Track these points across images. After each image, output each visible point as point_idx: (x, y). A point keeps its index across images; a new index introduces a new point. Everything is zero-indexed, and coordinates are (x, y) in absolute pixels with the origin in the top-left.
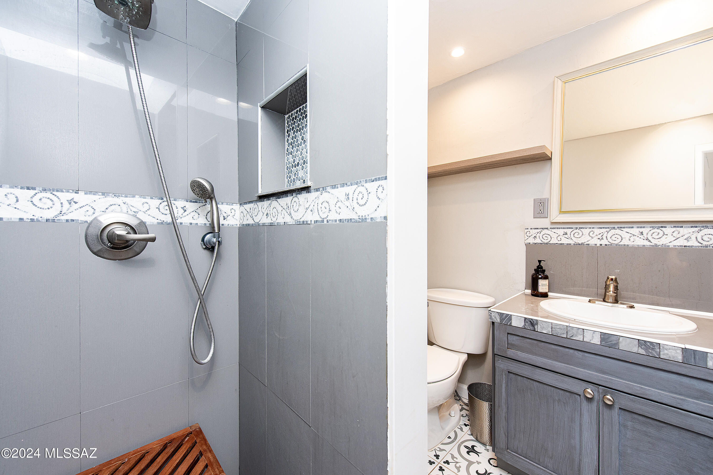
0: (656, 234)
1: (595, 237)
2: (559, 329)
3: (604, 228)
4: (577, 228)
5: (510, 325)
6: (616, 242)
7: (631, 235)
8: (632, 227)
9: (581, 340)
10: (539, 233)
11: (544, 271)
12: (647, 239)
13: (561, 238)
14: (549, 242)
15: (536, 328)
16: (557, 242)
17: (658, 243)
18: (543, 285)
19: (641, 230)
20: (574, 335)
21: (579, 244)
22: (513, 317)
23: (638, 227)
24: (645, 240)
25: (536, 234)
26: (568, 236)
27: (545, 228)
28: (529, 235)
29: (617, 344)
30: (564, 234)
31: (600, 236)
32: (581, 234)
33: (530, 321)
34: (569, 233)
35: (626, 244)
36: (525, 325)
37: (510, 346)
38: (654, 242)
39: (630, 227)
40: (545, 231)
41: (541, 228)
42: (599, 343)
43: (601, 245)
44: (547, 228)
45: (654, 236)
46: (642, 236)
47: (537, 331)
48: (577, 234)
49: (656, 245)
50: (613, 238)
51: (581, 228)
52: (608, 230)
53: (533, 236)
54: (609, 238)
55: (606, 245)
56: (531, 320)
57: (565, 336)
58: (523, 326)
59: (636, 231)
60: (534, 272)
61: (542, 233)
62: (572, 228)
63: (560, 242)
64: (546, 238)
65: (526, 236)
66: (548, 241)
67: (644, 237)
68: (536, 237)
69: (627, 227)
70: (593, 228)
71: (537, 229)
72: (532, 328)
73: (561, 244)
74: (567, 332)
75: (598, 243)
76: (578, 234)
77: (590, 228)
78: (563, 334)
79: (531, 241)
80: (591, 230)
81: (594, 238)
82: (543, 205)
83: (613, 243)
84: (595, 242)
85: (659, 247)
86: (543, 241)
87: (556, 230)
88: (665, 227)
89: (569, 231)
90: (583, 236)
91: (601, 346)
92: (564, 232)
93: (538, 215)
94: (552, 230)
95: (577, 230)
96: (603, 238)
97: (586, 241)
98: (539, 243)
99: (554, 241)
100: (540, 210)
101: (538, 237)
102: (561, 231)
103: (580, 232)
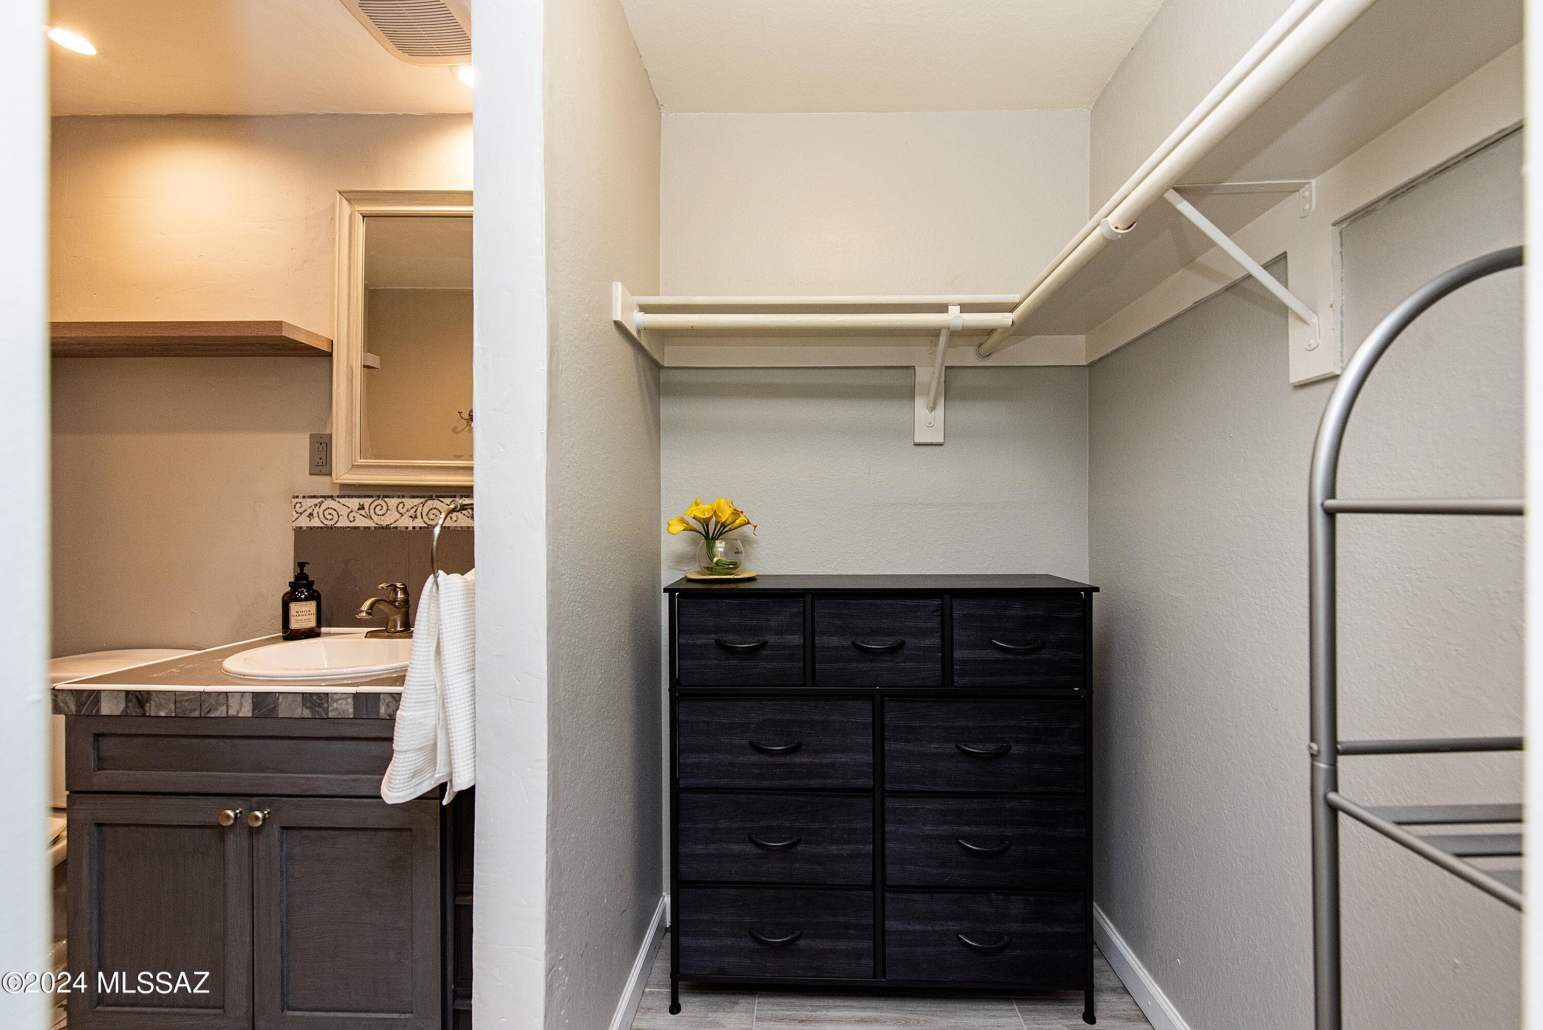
1: (405, 513)
2: (187, 701)
3: (417, 497)
4: (379, 497)
5: (98, 715)
9: (224, 715)
10: (318, 506)
13: (354, 517)
14: (335, 526)
15: (147, 709)
16: (348, 524)
18: (299, 613)
20: (213, 709)
21: (383, 528)
22: (103, 694)
25: (312, 508)
26: (365, 512)
27: (328, 497)
28: (300, 511)
29: (275, 709)
30: (359, 509)
31: (412, 512)
32: (385, 508)
33: (137, 697)
34: (366, 507)
35: (447, 525)
36: (127, 707)
37: (101, 763)
39: (451, 497)
40: (329, 503)
41: (321, 497)
42: (250, 715)
43: (414, 528)
44: (332, 497)
47: (150, 716)
48: (379, 507)
50: (430, 515)
51: (386, 497)
52: (423, 500)
53: (307, 513)
54: (424, 514)
55: (421, 528)
56: (138, 694)
57: (196, 714)
58: (123, 710)
60: (288, 589)
61: (323, 507)
62: (372, 497)
63: (352, 525)
64: (330, 517)
65: (294, 513)
66: (332, 523)
68: (313, 515)
70: (403, 497)
71: (315, 497)
72: (139, 711)
73: (355, 528)
74: (201, 704)
75: (410, 524)
76: (381, 508)
77: (399, 497)
78: (195, 710)
79: (304, 522)
80: (400, 500)
81: (405, 516)
82: (325, 448)
83: (430, 525)
84: (406, 522)
86: (326, 522)
87: (347, 499)
89: (367, 502)
90: (388, 511)
91: (254, 720)
92: (360, 504)
93: (317, 470)
94: (340, 500)
95: (380, 502)
96: (418, 516)
97: (392, 521)
98: (318, 527)
99: (343, 523)
100: (320, 459)
101: (315, 515)
102: (354, 503)
103: (384, 504)
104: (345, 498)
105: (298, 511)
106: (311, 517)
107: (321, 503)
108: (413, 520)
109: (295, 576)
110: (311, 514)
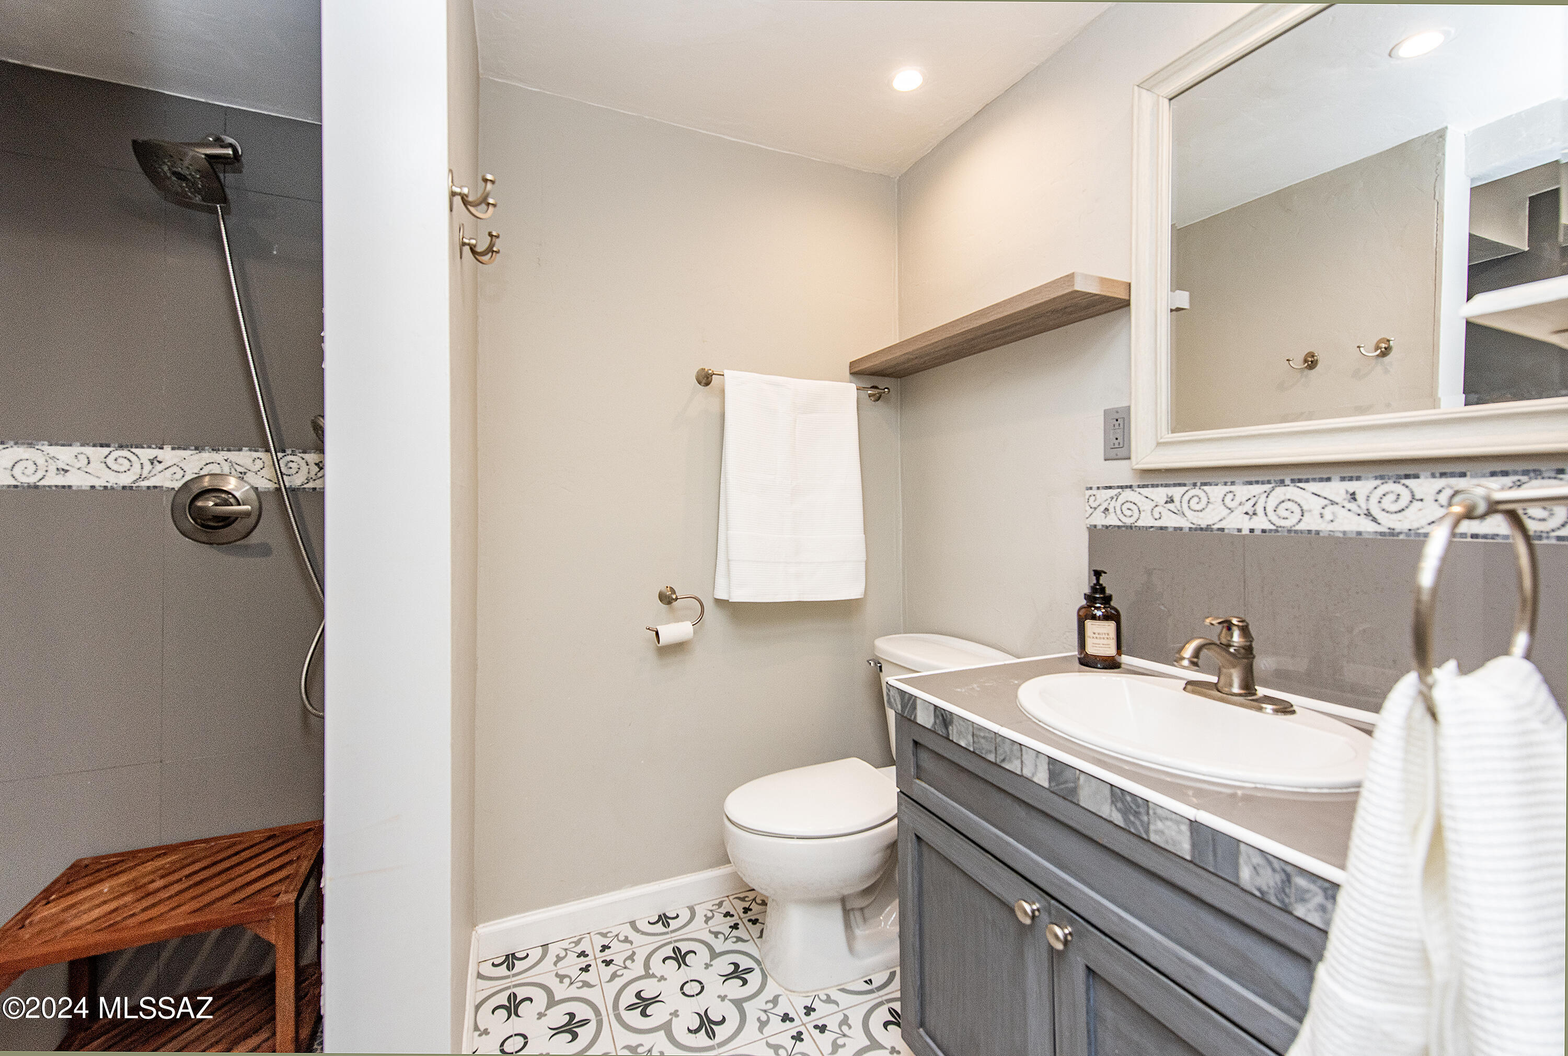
0: (1392, 497)
1: (1236, 508)
2: (983, 738)
3: (1257, 482)
4: (1195, 485)
5: (916, 723)
6: (1287, 524)
7: (1326, 502)
8: (1328, 479)
9: (1019, 772)
10: (1115, 499)
11: (1109, 599)
12: (1368, 514)
13: (1160, 513)
14: (1135, 525)
15: (950, 732)
16: (1151, 522)
17: (1398, 527)
18: (1097, 635)
19: (1352, 486)
20: (1008, 758)
21: (1201, 529)
22: (918, 702)
23: (1343, 479)
24: (1363, 516)
25: (1108, 502)
26: (1176, 507)
27: (1127, 487)
28: (1094, 505)
29: (1075, 792)
30: (1166, 502)
31: (1248, 507)
32: (1204, 500)
33: (942, 716)
34: (1177, 499)
35: (1314, 527)
36: (935, 723)
37: (922, 772)
38: (1388, 522)
39: (1321, 480)
40: (1127, 494)
41: (1118, 487)
42: (1046, 785)
43: (1252, 531)
44: (1131, 487)
45: (1387, 503)
46: (1353, 506)
47: (953, 742)
48: (1195, 500)
49: (1392, 533)
50: (1282, 512)
51: (1205, 484)
52: (1267, 487)
53: (1102, 508)
54: (1270, 510)
55: (1264, 531)
56: (943, 712)
57: (993, 759)
58: (933, 726)
59: (1336, 489)
61: (1121, 499)
62: (1185, 485)
63: (1158, 524)
64: (1128, 513)
65: (1088, 508)
66: (1132, 520)
67: (1359, 506)
68: (1108, 510)
69: (1314, 480)
70: (1233, 483)
71: (1110, 488)
72: (945, 733)
73: (1161, 528)
74: (995, 748)
75: (1246, 525)
76: (1198, 500)
77: (1225, 484)
78: (991, 753)
79: (1099, 520)
80: (1228, 488)
81: (1236, 512)
82: (1121, 425)
83: (1280, 527)
84: (1237, 522)
85: (1401, 537)
86: (1124, 520)
87: (1150, 489)
88: (1416, 477)
89: (1177, 492)
90: (1210, 506)
91: (1048, 792)
92: (1167, 495)
93: (1113, 453)
94: (1141, 490)
95: (1196, 491)
96: (1257, 512)
97: (1216, 519)
98: (1115, 526)
99: (1146, 521)
100: (1117, 439)
101: (1111, 510)
102: (1160, 494)
103: (1202, 495)
104: (1148, 487)
105: (1092, 506)
106: (1106, 513)
107: (1118, 496)
108: (1250, 519)
109: (1091, 587)
110: (1107, 509)
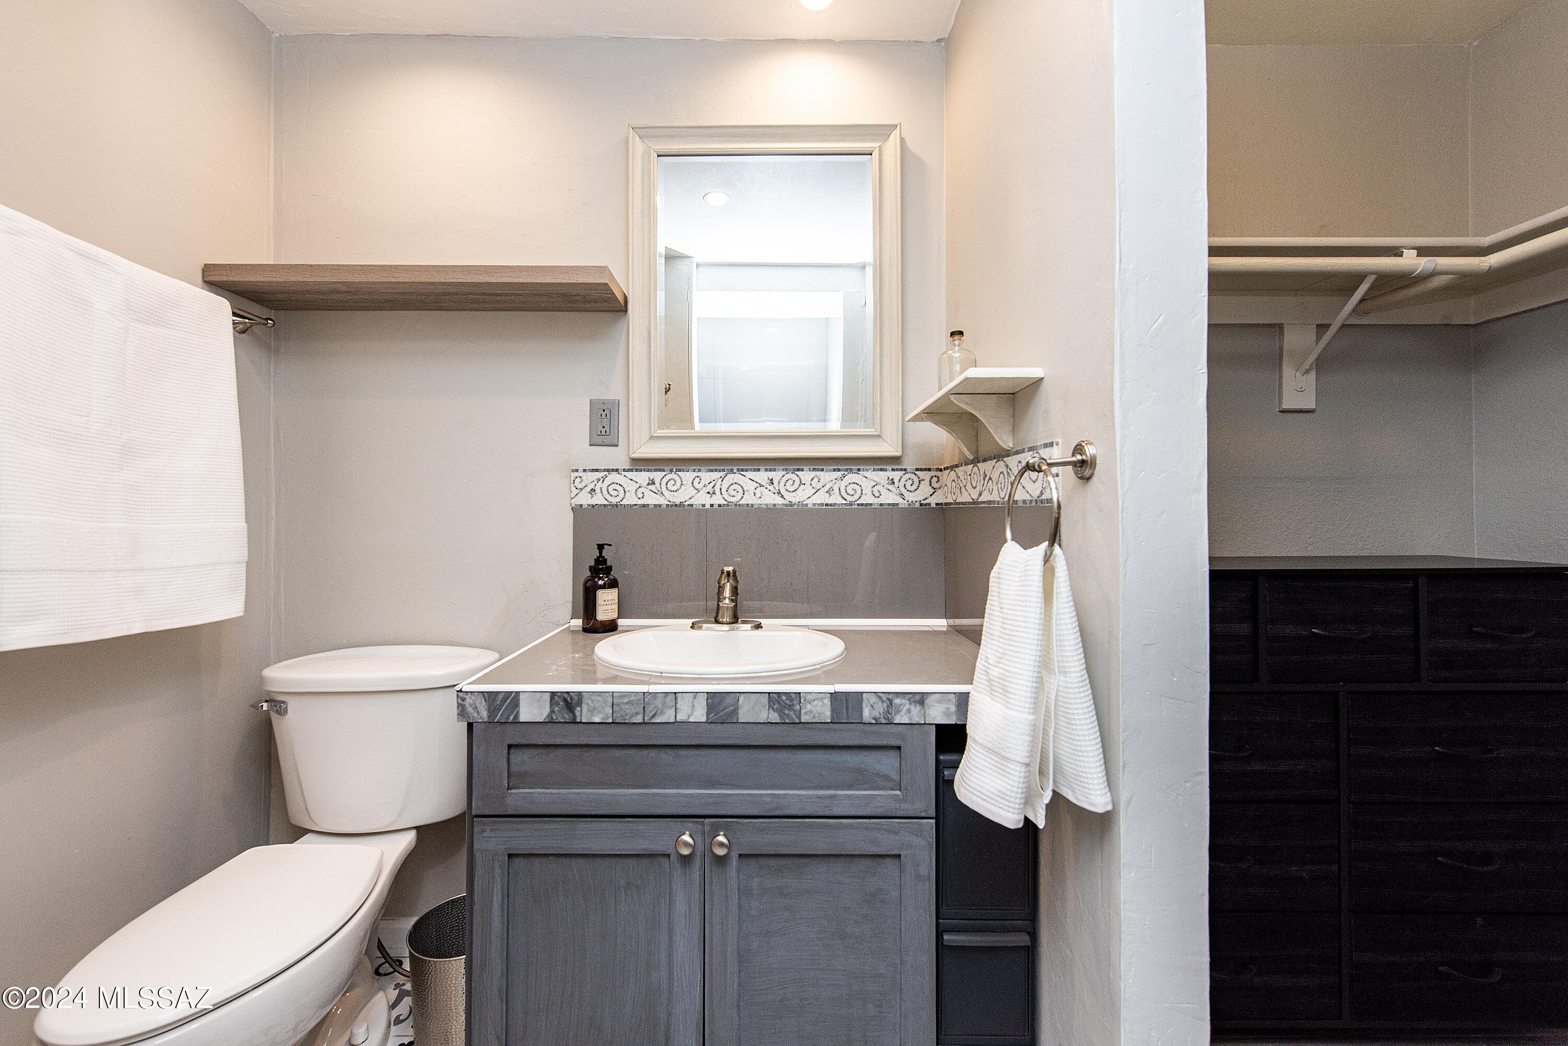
0: (790, 482)
1: (702, 489)
2: (627, 703)
3: (716, 470)
4: (671, 471)
5: (516, 722)
6: (734, 500)
7: (757, 485)
8: (759, 470)
9: (672, 720)
10: (601, 481)
11: (610, 568)
12: (779, 493)
13: (643, 493)
14: (621, 503)
15: (578, 714)
16: (634, 501)
17: (795, 500)
18: (606, 602)
19: (771, 475)
20: (659, 713)
21: (676, 505)
22: (522, 697)
23: (766, 470)
24: (776, 494)
25: (594, 484)
26: (656, 488)
27: (613, 470)
28: (579, 486)
29: (735, 712)
30: (648, 484)
31: (710, 488)
32: (679, 482)
33: (565, 700)
34: (657, 482)
35: (750, 502)
36: (552, 711)
37: (515, 779)
38: (790, 497)
39: (755, 470)
40: (614, 477)
41: (605, 470)
42: (704, 719)
43: (712, 505)
44: (617, 470)
45: (788, 486)
46: (771, 488)
47: (581, 722)
48: (672, 482)
49: (791, 504)
50: (731, 492)
51: (680, 470)
52: (722, 474)
53: (588, 489)
54: (724, 490)
55: (720, 506)
56: (566, 695)
57: (639, 719)
58: (548, 716)
59: (762, 476)
60: (589, 574)
61: (607, 482)
62: (664, 471)
63: (642, 502)
64: (616, 493)
65: (573, 489)
66: (618, 499)
67: (774, 488)
68: (595, 491)
69: (751, 470)
70: (699, 470)
71: (597, 470)
72: (567, 717)
73: (644, 506)
74: (644, 707)
75: (708, 501)
76: (674, 482)
77: (694, 471)
78: (637, 714)
79: (585, 499)
80: (696, 474)
81: (702, 492)
82: (608, 416)
83: (730, 502)
84: (702, 499)
85: (795, 507)
86: (610, 499)
87: (635, 473)
88: (802, 470)
89: (657, 476)
90: (683, 487)
91: (709, 726)
92: (649, 478)
93: (600, 440)
94: (627, 474)
95: (673, 476)
96: (716, 492)
97: (687, 498)
98: (601, 505)
99: (630, 500)
100: (604, 427)
101: (598, 490)
102: (643, 477)
103: (677, 478)
104: (632, 471)
105: (577, 487)
106: (593, 493)
107: (604, 478)
108: (711, 497)
110: (593, 490)
